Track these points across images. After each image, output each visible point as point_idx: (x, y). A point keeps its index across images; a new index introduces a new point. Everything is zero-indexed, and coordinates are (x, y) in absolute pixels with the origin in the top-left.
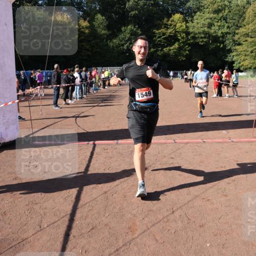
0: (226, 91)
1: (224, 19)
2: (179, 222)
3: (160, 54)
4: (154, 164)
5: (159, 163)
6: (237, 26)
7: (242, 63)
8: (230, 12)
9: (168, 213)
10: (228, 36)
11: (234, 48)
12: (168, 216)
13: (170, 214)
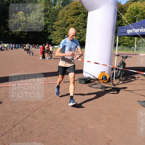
0: (47, 56)
1: (47, 16)
2: (18, 132)
3: (10, 34)
4: (4, 99)
5: (7, 98)
6: (54, 20)
7: (56, 41)
8: (50, 12)
9: (11, 127)
10: (49, 25)
11: (52, 32)
12: (11, 129)
13: (13, 128)
